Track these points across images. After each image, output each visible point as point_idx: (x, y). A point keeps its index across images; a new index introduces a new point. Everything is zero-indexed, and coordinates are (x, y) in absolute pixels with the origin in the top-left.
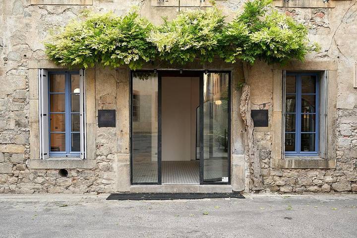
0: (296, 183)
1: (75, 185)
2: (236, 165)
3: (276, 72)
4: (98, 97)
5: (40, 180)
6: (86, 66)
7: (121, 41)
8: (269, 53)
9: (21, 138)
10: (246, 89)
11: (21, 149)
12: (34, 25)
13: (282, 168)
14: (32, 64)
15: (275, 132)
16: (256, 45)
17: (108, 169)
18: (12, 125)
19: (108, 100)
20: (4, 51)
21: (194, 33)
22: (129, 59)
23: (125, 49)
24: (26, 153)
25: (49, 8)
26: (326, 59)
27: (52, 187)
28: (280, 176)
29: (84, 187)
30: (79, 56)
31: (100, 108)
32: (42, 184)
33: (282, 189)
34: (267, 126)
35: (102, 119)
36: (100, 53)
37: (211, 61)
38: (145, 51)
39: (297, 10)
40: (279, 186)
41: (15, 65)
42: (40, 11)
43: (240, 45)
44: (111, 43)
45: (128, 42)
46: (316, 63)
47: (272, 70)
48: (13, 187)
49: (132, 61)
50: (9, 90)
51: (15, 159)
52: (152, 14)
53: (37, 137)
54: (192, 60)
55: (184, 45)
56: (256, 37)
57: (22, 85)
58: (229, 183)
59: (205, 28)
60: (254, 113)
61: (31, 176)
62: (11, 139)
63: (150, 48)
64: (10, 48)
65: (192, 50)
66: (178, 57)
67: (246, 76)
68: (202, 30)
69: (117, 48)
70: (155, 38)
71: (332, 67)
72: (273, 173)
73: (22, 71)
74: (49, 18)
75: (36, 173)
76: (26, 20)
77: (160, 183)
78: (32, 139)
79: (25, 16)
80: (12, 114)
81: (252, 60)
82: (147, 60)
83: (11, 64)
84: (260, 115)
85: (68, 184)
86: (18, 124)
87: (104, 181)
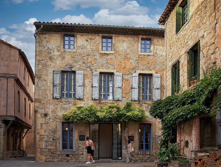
0: (143, 159)
1: (71, 159)
2: (123, 153)
3: (136, 123)
4: (79, 131)
5: (60, 158)
6: (78, 122)
7: (89, 115)
8: (132, 119)
9: (54, 144)
10: (127, 129)
11: (54, 148)
12: (59, 108)
13: (138, 154)
14: (58, 120)
15: (136, 143)
16: (128, 116)
17: (82, 154)
18: (51, 140)
19: (83, 132)
20: (49, 116)
21: (110, 113)
22: (91, 120)
23: (90, 117)
24: (55, 149)
25: (64, 102)
26: (152, 120)
27: (64, 160)
28: (138, 157)
29: (74, 160)
30: (76, 119)
31: (80, 135)
32: (61, 159)
33: (138, 161)
34: (133, 141)
35: (81, 138)
36: (82, 118)
37: (115, 120)
38: (96, 118)
39: (143, 104)
40: (137, 160)
41: (52, 120)
42: (61, 103)
43: (124, 116)
44: (86, 115)
45: (91, 115)
46: (149, 121)
47: (135, 123)
48: (51, 160)
49: (92, 120)
50: (50, 128)
51: (52, 151)
52: (97, 105)
53: (59, 144)
54: (109, 120)
55: (107, 116)
56: (128, 114)
57: (54, 127)
58: (121, 159)
59: (113, 112)
60: (129, 137)
61: (57, 157)
62: (51, 144)
63: (97, 117)
64: (51, 115)
65: (109, 117)
66: (105, 120)
67: (127, 125)
68: (112, 112)
69: (88, 117)
70: (99, 114)
71: (154, 122)
72: (135, 156)
73: (55, 122)
74: (64, 106)
75: (59, 155)
76: (56, 106)
77: (99, 159)
78: (58, 144)
79: (56, 105)
80: (51, 136)
81: (127, 121)
82: (96, 120)
83: (51, 120)
84: (131, 137)
85: (69, 159)
86: (53, 139)
87: (81, 158)
